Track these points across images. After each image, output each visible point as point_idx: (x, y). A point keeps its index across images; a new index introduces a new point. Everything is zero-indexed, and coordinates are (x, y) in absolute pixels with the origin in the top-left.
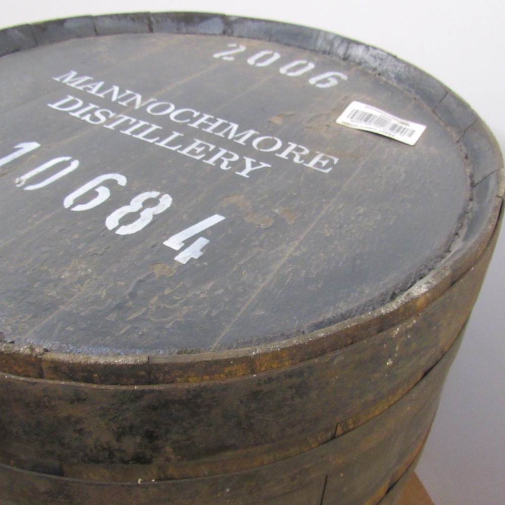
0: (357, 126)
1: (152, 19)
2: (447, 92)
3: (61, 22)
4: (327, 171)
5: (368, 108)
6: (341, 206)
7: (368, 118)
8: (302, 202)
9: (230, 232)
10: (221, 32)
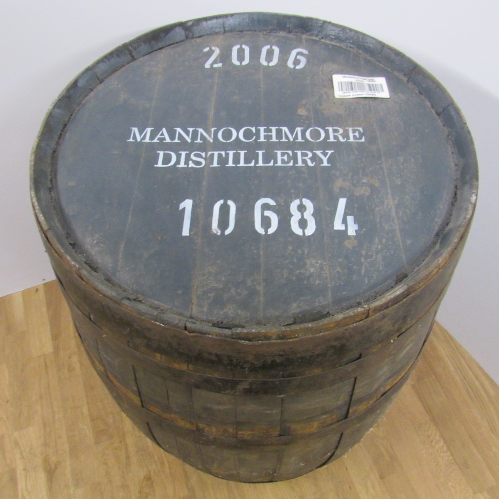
0: (350, 96)
1: (130, 48)
2: (383, 46)
3: (74, 85)
4: (363, 140)
5: (345, 77)
6: (390, 162)
7: (351, 86)
8: (371, 168)
9: (356, 206)
10: (184, 38)
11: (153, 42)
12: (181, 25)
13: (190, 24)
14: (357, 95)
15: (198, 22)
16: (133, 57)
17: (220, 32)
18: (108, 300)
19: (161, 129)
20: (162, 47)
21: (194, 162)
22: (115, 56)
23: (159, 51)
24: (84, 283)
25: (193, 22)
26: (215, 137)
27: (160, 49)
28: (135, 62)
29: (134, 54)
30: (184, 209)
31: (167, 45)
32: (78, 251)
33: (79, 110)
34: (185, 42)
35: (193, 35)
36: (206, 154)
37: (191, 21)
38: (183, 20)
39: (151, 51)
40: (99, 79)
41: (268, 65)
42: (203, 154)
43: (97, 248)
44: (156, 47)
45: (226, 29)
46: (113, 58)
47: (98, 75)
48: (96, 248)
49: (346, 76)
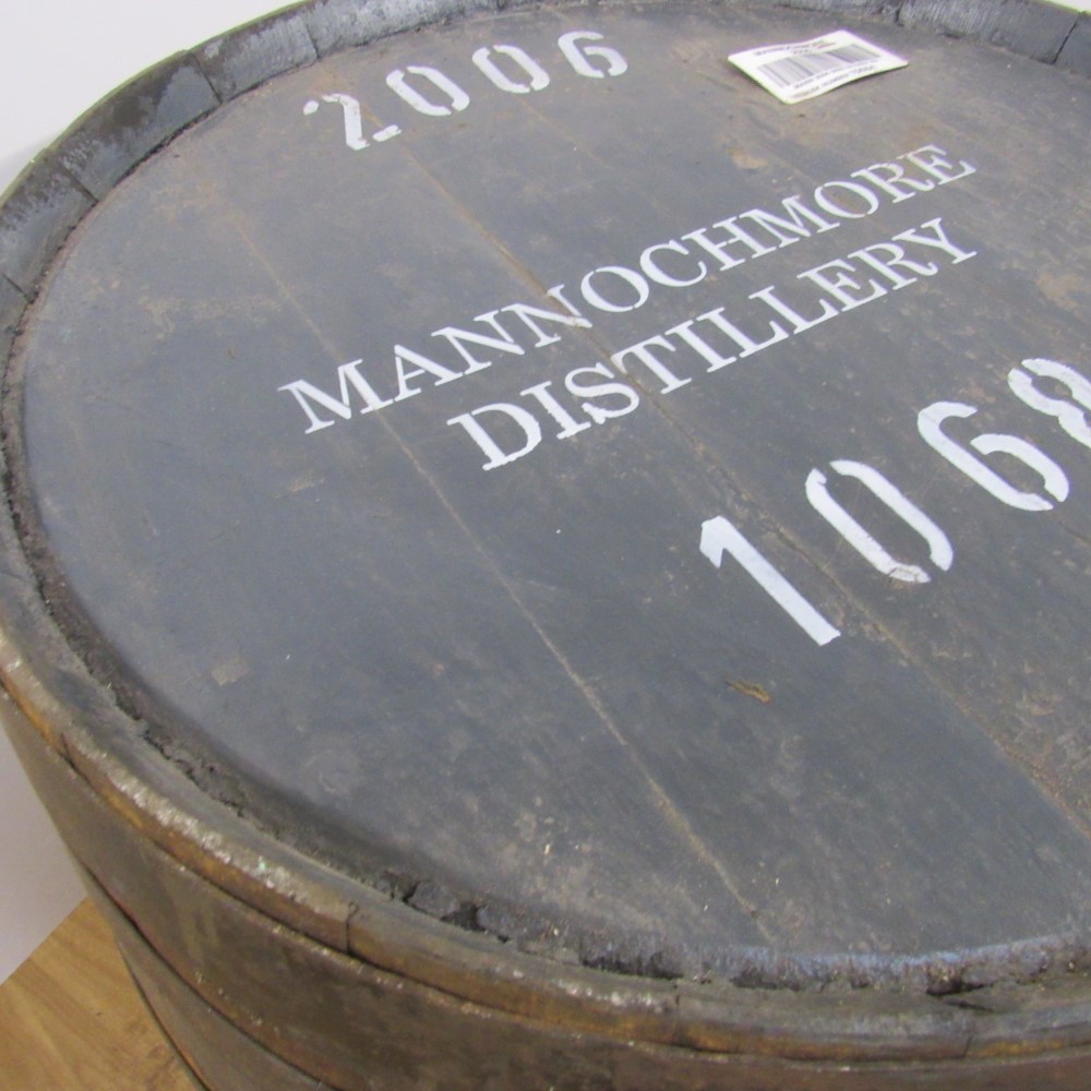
0: (818, 89)
1: (66, 164)
4: (969, 169)
5: (759, 53)
7: (799, 67)
10: (211, 100)
11: (128, 132)
12: (190, 59)
13: (213, 52)
14: (835, 80)
15: (234, 38)
16: (86, 193)
17: (306, 58)
18: (894, 1067)
19: (393, 355)
20: (156, 143)
21: (598, 402)
22: (32, 199)
23: (154, 157)
24: (720, 1058)
25: (220, 43)
26: (588, 310)
27: (154, 151)
28: (100, 207)
29: (85, 180)
30: (726, 555)
31: (170, 133)
32: (504, 931)
33: (22, 409)
34: (219, 111)
35: (234, 86)
36: (611, 367)
37: (212, 41)
38: (188, 44)
39: (133, 161)
40: (18, 289)
41: (532, 90)
42: (600, 369)
43: (577, 874)
44: (142, 147)
45: (323, 46)
46: (30, 205)
47: (9, 275)
48: (573, 870)
49: (761, 49)
